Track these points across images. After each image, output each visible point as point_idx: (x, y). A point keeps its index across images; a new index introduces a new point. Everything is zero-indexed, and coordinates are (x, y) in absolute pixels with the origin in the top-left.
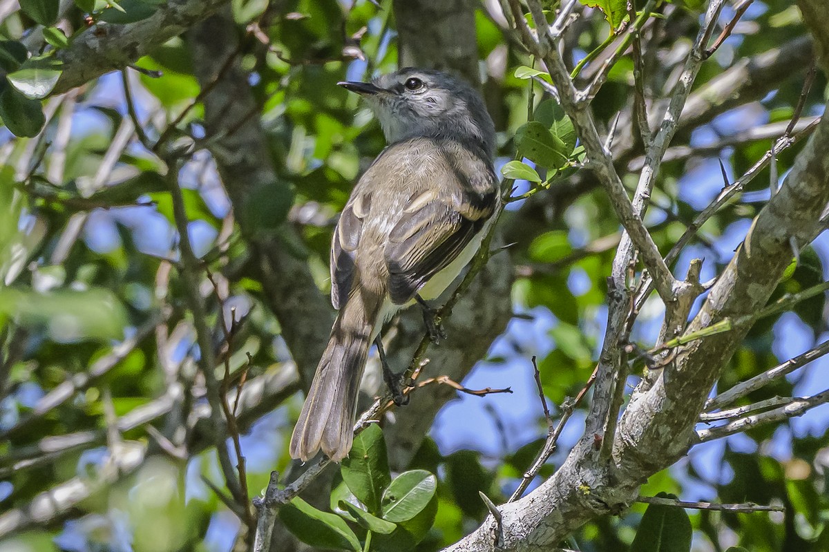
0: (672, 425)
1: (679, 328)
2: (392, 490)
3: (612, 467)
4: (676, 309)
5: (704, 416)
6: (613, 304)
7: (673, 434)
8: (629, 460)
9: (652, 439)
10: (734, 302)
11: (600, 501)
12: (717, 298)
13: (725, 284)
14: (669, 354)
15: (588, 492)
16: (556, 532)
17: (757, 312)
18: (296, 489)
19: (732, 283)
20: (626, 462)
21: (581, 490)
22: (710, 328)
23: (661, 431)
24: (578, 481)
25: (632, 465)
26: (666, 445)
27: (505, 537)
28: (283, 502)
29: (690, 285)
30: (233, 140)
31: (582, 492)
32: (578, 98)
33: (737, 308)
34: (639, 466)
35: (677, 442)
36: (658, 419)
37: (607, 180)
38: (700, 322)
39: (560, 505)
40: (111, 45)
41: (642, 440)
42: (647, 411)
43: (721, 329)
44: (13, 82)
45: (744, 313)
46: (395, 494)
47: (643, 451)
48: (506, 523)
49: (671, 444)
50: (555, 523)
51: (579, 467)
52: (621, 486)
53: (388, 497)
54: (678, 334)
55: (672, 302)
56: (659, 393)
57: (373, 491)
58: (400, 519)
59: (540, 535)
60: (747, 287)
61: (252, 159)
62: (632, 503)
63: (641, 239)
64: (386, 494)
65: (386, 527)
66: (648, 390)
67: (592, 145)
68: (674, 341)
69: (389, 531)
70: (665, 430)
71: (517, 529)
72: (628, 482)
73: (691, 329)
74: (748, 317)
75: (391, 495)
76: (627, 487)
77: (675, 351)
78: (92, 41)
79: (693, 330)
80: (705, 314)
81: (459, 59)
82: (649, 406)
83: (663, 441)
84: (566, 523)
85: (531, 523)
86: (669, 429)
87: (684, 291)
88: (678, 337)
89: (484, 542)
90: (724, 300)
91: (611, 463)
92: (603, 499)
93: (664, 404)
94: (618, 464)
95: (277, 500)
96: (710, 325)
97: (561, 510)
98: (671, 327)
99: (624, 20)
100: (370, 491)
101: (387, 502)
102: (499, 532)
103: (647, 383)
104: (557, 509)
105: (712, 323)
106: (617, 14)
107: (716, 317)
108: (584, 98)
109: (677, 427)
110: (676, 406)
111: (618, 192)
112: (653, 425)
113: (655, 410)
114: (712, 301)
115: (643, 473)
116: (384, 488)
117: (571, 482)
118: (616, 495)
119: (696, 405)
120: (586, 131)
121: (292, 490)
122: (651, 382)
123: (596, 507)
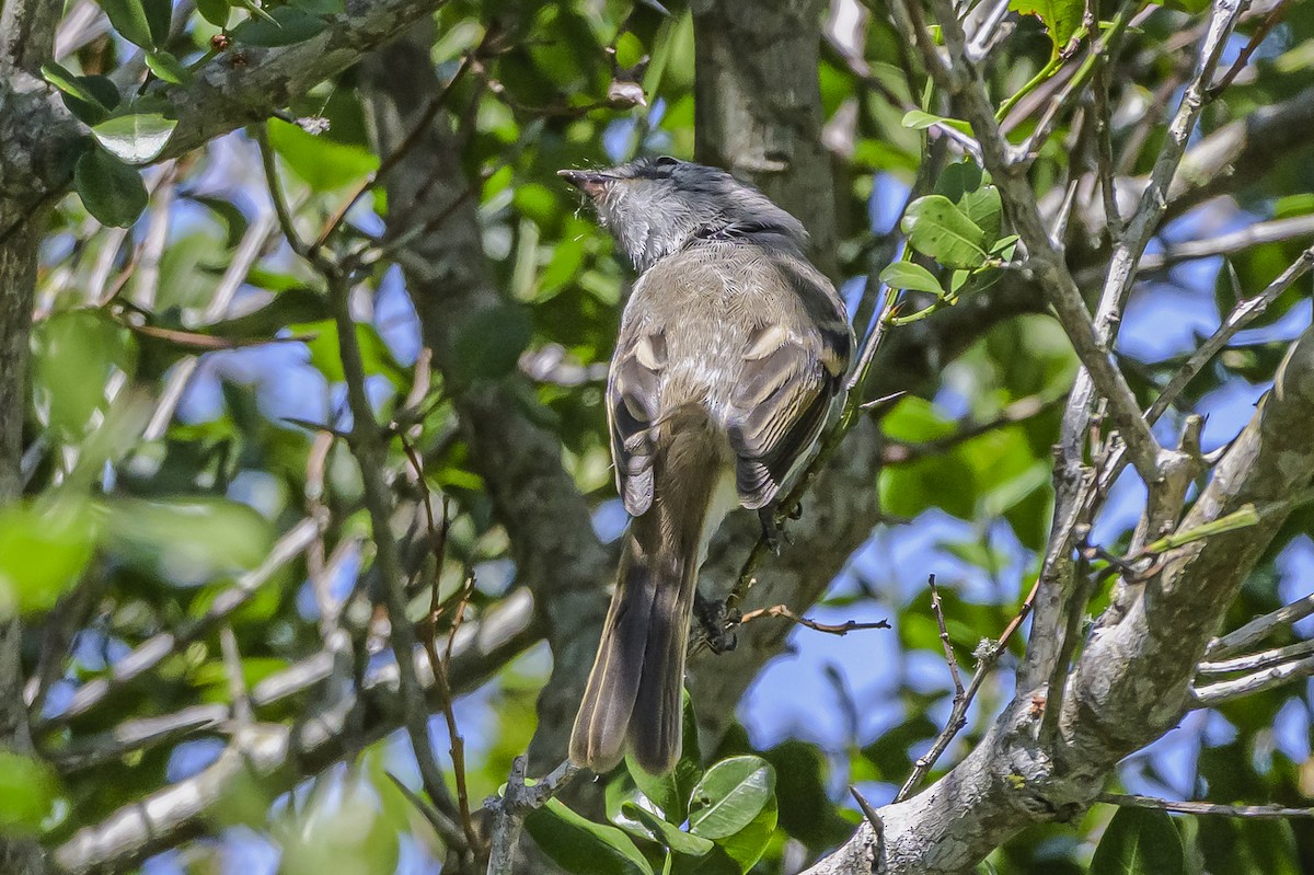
0: (1156, 678)
1: (1168, 525)
2: (706, 788)
3: (1060, 744)
4: (1164, 494)
5: (1204, 666)
6: (1061, 489)
7: (1158, 692)
8: (1086, 733)
9: (1124, 701)
10: (1258, 481)
11: (1040, 799)
12: (1229, 475)
13: (1244, 452)
14: (1152, 565)
15: (1022, 785)
16: (969, 849)
17: (1293, 497)
18: (553, 786)
19: (1253, 451)
20: (1083, 737)
21: (1010, 782)
22: (1220, 521)
23: (1138, 687)
24: (1006, 768)
25: (1091, 742)
26: (1146, 710)
27: (888, 857)
28: (533, 805)
29: (1187, 456)
30: (434, 242)
31: (1012, 784)
32: (1011, 158)
33: (1262, 491)
34: (1103, 744)
35: (1163, 706)
36: (1133, 669)
37: (1056, 288)
38: (1201, 514)
39: (977, 806)
40: (246, 81)
41: (1109, 702)
42: (1116, 655)
43: (1235, 524)
44: (99, 137)
45: (1272, 499)
46: (709, 795)
47: (1110, 720)
48: (890, 835)
49: (1153, 709)
50: (969, 835)
51: (1008, 746)
52: (1074, 775)
53: (698, 799)
54: (1166, 533)
55: (1157, 484)
56: (1136, 628)
57: (676, 790)
58: (718, 833)
59: (942, 854)
60: (1277, 459)
61: (463, 272)
62: (1090, 803)
63: (1109, 383)
64: (696, 795)
65: (698, 846)
66: (1117, 623)
67: (1033, 233)
68: (1161, 543)
69: (703, 851)
70: (1145, 686)
71: (906, 846)
72: (1085, 770)
73: (1187, 525)
74: (1280, 505)
75: (704, 796)
76: (1083, 776)
77: (1161, 560)
78: (217, 75)
79: (1191, 526)
80: (1210, 501)
81: (794, 110)
82: (1120, 647)
83: (1141, 704)
84: (986, 835)
85: (930, 835)
86: (1151, 684)
87: (1176, 467)
88: (1168, 537)
89: (855, 865)
90: (1241, 478)
91: (1059, 739)
92: (1046, 796)
93: (1145, 644)
94: (1070, 740)
95: (524, 802)
96: (1218, 518)
97: (978, 813)
98: (1155, 524)
99: (1074, 37)
100: (671, 790)
101: (697, 807)
102: (879, 849)
103: (1116, 612)
104: (973, 812)
105: (1222, 514)
106: (1065, 24)
107: (1230, 505)
108: (1022, 158)
109: (1164, 682)
110: (1163, 649)
111: (1073, 307)
112: (1126, 677)
113: (1130, 654)
114: (1222, 481)
115: (1109, 756)
116: (692, 785)
117: (994, 769)
118: (1067, 790)
119: (1195, 645)
120: (1025, 209)
121: (548, 786)
122: (1123, 611)
123: (1033, 810)
